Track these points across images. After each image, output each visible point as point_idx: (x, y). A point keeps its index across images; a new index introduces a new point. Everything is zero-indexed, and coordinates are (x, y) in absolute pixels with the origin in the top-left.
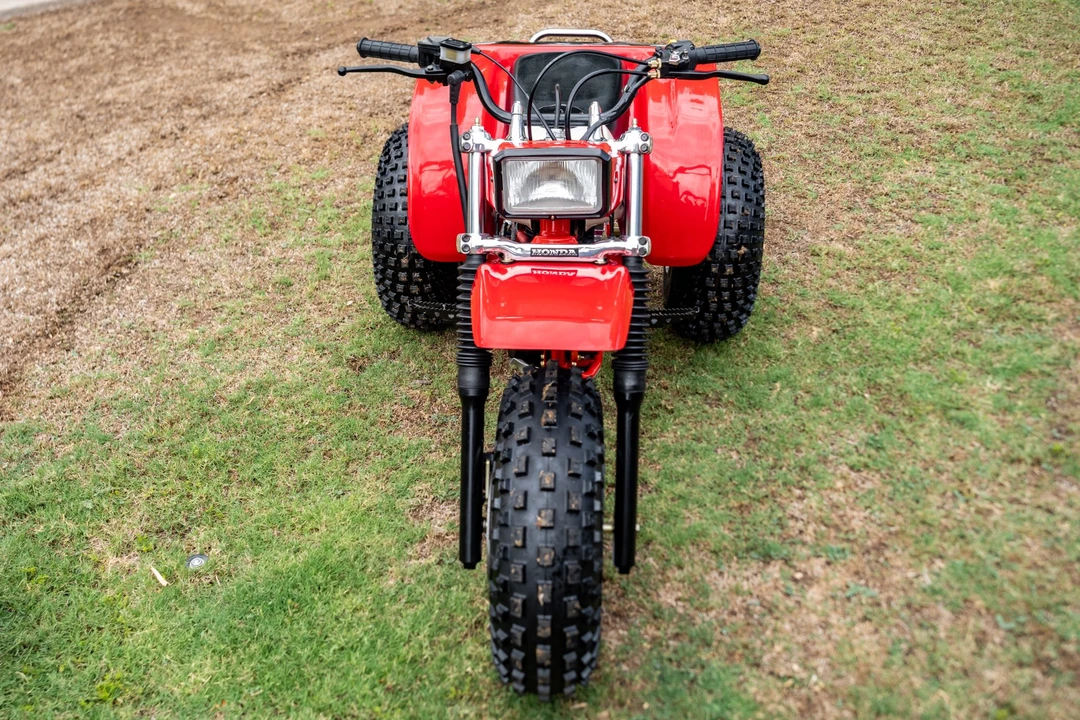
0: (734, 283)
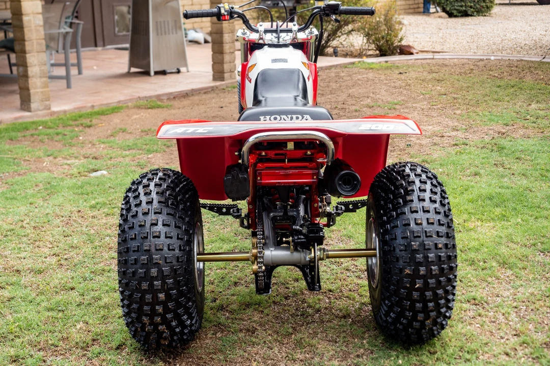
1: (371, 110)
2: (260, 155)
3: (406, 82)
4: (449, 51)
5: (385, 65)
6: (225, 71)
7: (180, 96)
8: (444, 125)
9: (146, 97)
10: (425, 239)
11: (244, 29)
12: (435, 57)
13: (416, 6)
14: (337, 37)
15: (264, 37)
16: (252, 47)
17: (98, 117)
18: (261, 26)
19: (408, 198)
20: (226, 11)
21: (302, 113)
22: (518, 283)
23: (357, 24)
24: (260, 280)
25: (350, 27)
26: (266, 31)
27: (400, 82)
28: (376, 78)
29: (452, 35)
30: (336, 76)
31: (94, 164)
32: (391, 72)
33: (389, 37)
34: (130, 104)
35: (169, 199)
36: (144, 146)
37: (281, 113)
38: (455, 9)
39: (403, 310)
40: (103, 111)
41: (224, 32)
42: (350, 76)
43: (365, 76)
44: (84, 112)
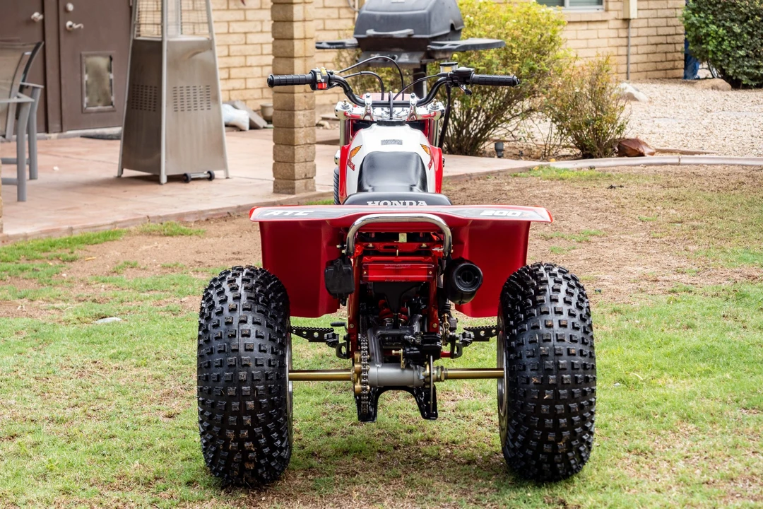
1: (547, 243)
2: (367, 247)
3: (617, 201)
4: (712, 151)
5: (587, 172)
6: (297, 177)
7: (217, 217)
8: (663, 266)
9: (160, 217)
10: (556, 343)
11: (345, 102)
12: (682, 161)
13: (669, 65)
14: (502, 122)
15: (372, 112)
16: (356, 125)
17: (82, 246)
18: (368, 97)
19: (539, 298)
20: (323, 78)
21: (417, 199)
22: (701, 436)
23: (539, 100)
24: (363, 400)
25: (527, 104)
26: (375, 105)
27: (607, 202)
28: (566, 194)
29: (728, 123)
30: (496, 191)
31: (97, 309)
32: (596, 185)
33: (598, 122)
34: (132, 228)
35: (259, 295)
36: (172, 287)
37: (391, 198)
38: (745, 73)
39: (532, 429)
40: (89, 238)
41: (296, 108)
42: (521, 190)
43: (548, 190)
44: (56, 238)
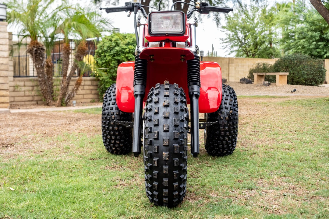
0: (229, 123)
